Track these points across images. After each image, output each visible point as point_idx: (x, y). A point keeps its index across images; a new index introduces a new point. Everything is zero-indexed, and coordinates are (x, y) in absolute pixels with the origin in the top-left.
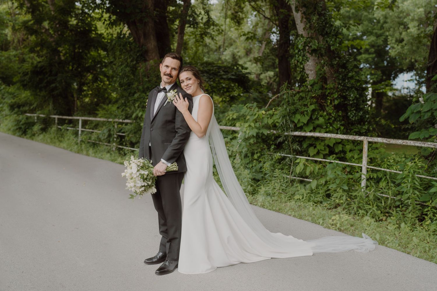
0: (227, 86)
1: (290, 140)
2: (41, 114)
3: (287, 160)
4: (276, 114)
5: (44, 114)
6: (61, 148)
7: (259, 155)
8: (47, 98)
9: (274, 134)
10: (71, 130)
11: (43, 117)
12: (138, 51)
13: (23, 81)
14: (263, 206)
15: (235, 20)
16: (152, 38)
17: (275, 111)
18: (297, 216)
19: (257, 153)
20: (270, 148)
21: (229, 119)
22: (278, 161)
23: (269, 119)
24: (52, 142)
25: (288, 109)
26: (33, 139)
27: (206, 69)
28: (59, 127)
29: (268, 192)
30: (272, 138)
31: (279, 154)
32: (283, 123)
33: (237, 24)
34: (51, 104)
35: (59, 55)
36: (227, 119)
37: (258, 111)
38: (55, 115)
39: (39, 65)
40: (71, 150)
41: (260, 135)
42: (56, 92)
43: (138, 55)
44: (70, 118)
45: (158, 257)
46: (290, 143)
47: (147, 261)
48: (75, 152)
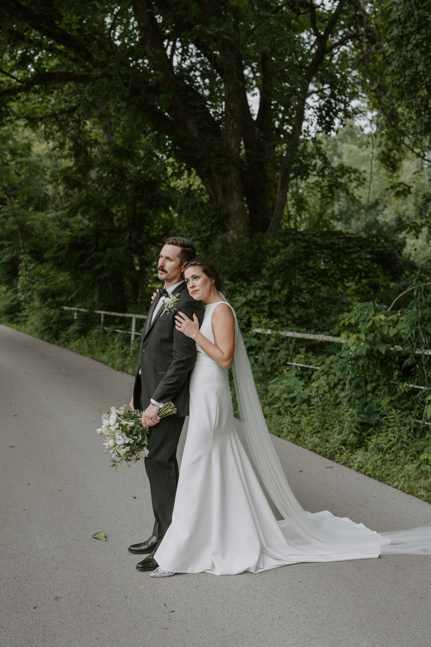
0: (366, 269)
1: (425, 362)
2: (81, 307)
3: (418, 395)
4: (402, 321)
5: (86, 308)
6: (101, 362)
7: (374, 385)
8: (91, 284)
9: (399, 352)
10: (121, 333)
11: (84, 312)
12: (214, 216)
13: (57, 258)
14: (359, 469)
15: (388, 163)
16: (236, 196)
17: (401, 316)
18: (406, 488)
19: (371, 382)
20: (393, 374)
21: (344, 324)
22: (405, 395)
23: (391, 328)
24: (91, 352)
25: (419, 312)
26: (65, 347)
27: (328, 242)
28: (106, 328)
29: (380, 446)
30: (395, 358)
31: (407, 385)
32: (412, 335)
33: (391, 169)
34: (96, 292)
35: (112, 219)
36: (341, 324)
37: (374, 315)
38: (101, 309)
39: (81, 234)
40: (113, 366)
41: (375, 354)
42: (102, 276)
43: (213, 221)
44: (121, 315)
45: (150, 543)
46: (424, 368)
47: (132, 548)
48: (118, 370)
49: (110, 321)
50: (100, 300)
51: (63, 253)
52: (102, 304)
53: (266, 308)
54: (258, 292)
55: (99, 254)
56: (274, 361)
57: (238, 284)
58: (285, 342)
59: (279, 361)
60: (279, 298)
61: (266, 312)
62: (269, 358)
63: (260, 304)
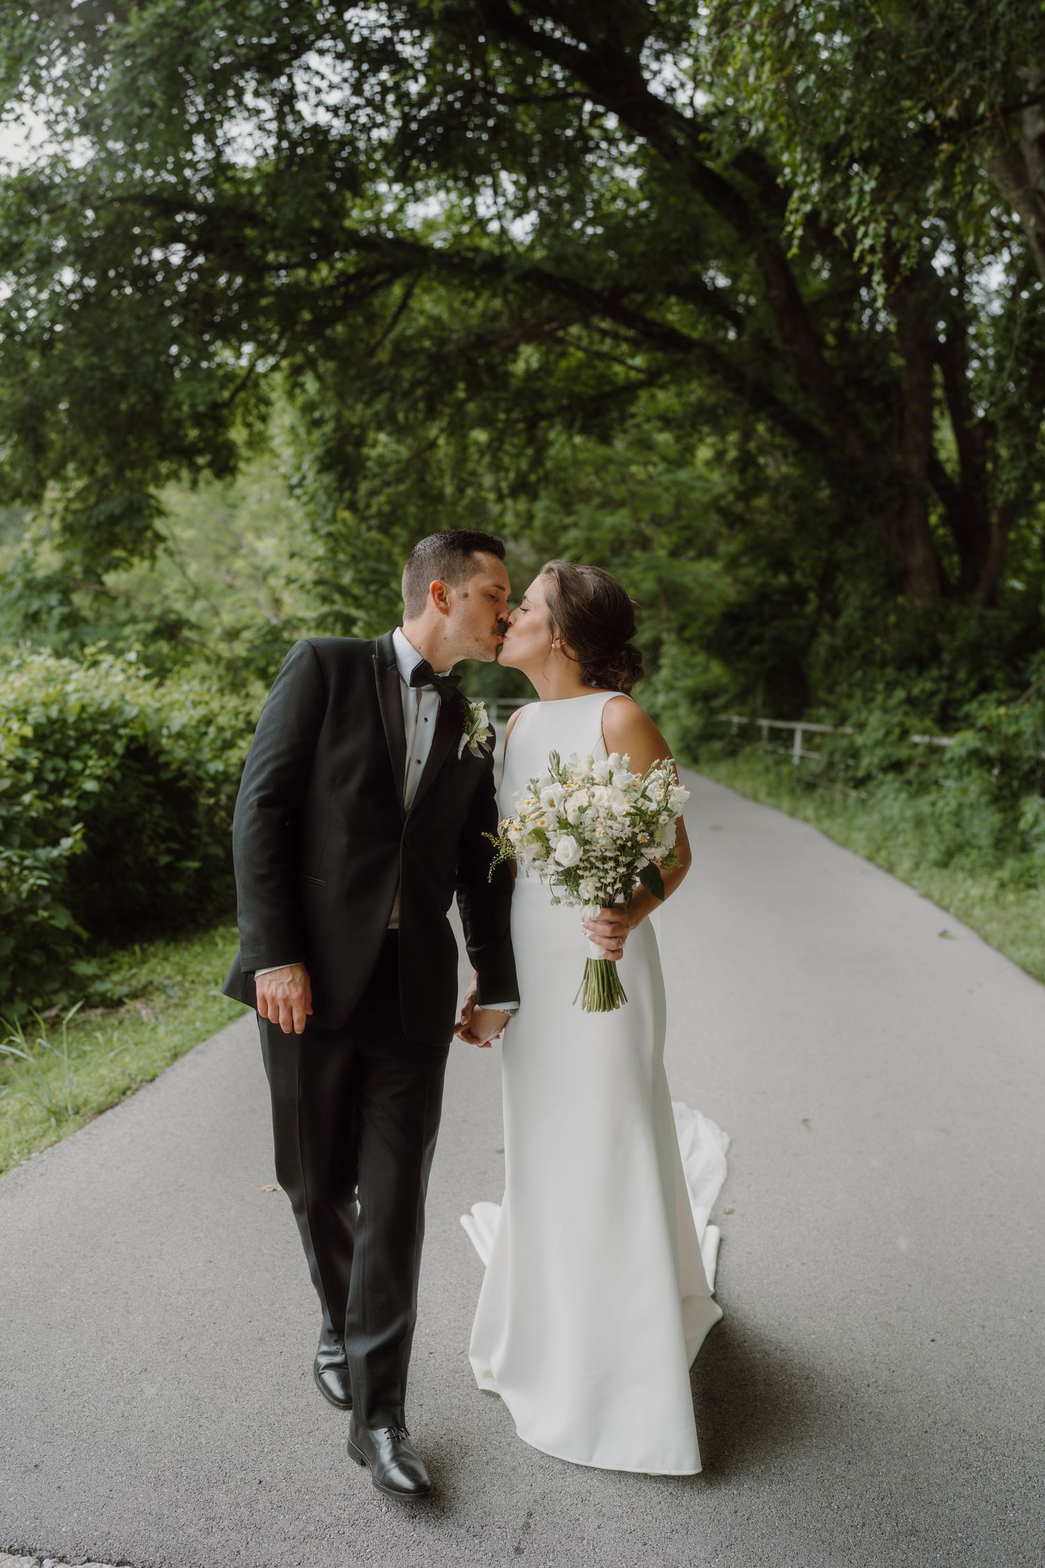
5: (744, 716)
8: (753, 677)
10: (782, 752)
28: (760, 746)
34: (760, 693)
38: (765, 718)
44: (785, 725)
49: (775, 734)
50: (764, 703)
51: (709, 630)
53: (936, 708)
54: (929, 684)
55: (759, 630)
56: (922, 779)
57: (904, 674)
58: (938, 753)
59: (930, 779)
60: (961, 694)
61: (935, 713)
62: (918, 775)
63: (930, 701)
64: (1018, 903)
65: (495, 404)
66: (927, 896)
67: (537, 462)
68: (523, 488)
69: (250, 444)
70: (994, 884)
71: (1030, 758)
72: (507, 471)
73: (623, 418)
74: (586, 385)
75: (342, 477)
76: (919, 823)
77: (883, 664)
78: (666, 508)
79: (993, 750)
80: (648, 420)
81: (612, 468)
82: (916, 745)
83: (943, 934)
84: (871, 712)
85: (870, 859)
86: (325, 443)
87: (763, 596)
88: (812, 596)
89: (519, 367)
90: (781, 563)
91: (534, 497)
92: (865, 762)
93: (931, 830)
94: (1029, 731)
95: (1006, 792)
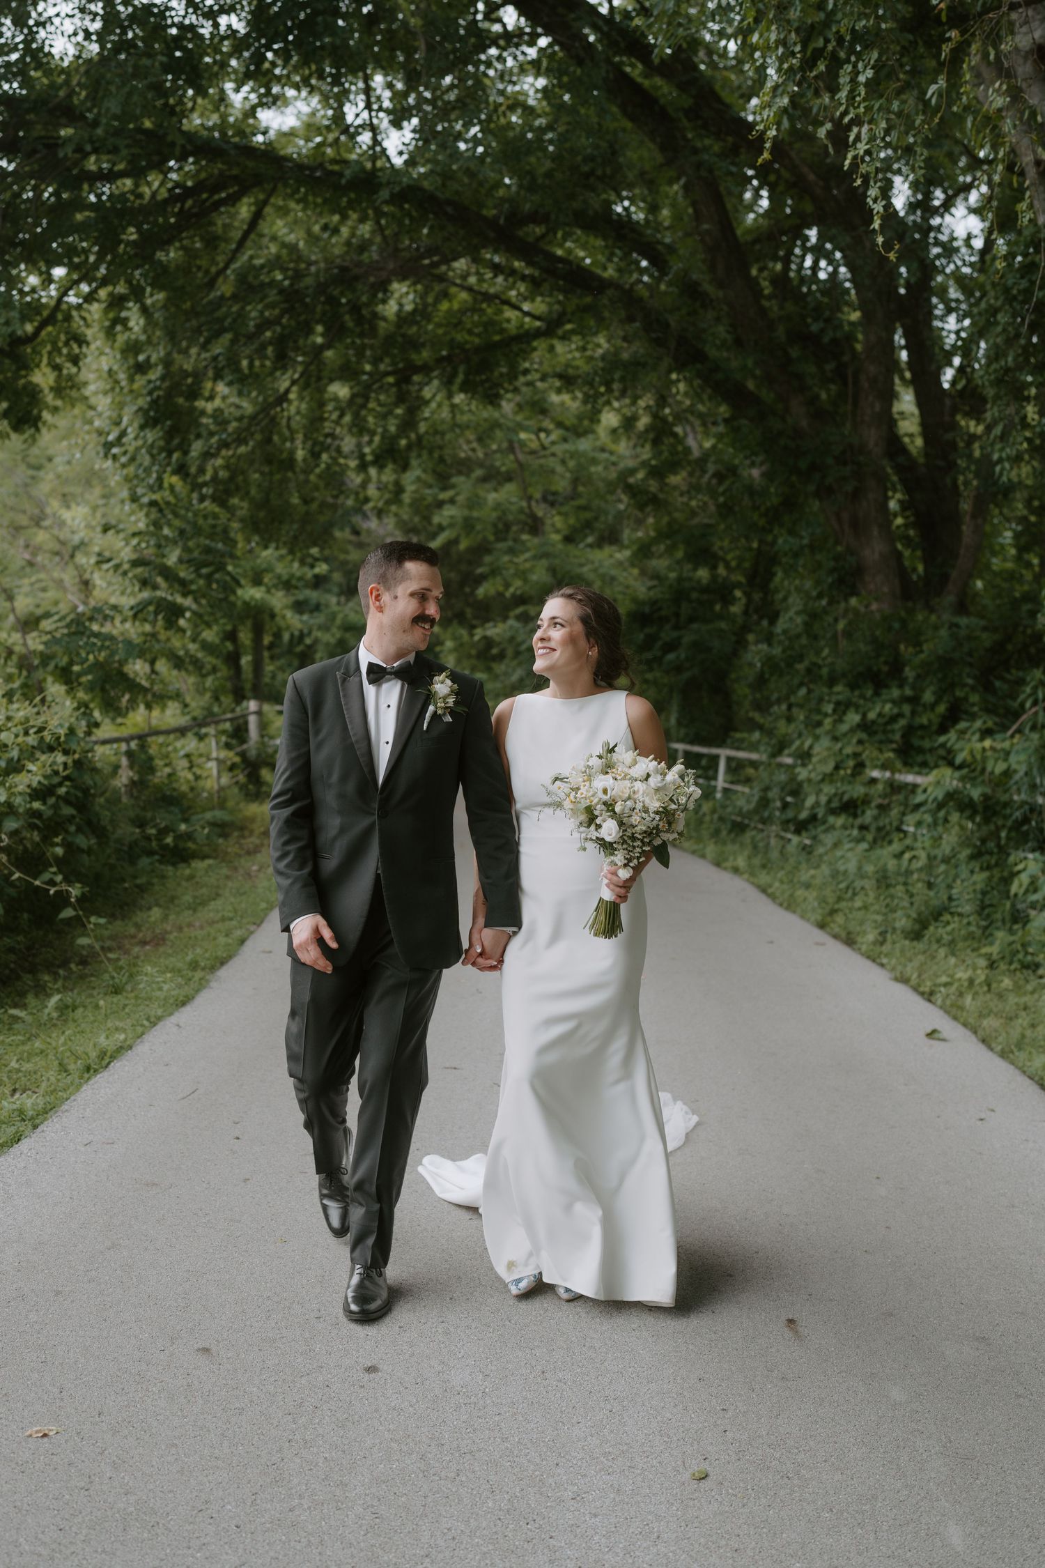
37: (980, 741)
43: (832, 580)
49: (693, 761)
50: (679, 723)
52: (683, 731)
53: (897, 737)
54: (888, 707)
55: (675, 634)
56: (881, 824)
57: (857, 693)
58: (903, 792)
59: (891, 824)
60: (930, 721)
61: (896, 742)
62: (876, 818)
63: (889, 728)
64: (1018, 989)
65: (360, 353)
66: (904, 980)
67: (409, 423)
68: (390, 454)
69: (58, 390)
70: (982, 963)
71: (1024, 803)
72: (372, 433)
73: (513, 375)
74: (470, 332)
75: (169, 435)
76: (883, 881)
77: (832, 682)
78: (562, 484)
79: (976, 793)
80: (543, 378)
81: (499, 434)
82: (873, 781)
83: (932, 1034)
84: (817, 738)
85: (822, 926)
86: (150, 393)
87: (680, 594)
88: (738, 593)
89: (390, 309)
90: (702, 554)
91: (405, 467)
92: (810, 801)
93: (899, 890)
94: (1022, 769)
95: (991, 845)
